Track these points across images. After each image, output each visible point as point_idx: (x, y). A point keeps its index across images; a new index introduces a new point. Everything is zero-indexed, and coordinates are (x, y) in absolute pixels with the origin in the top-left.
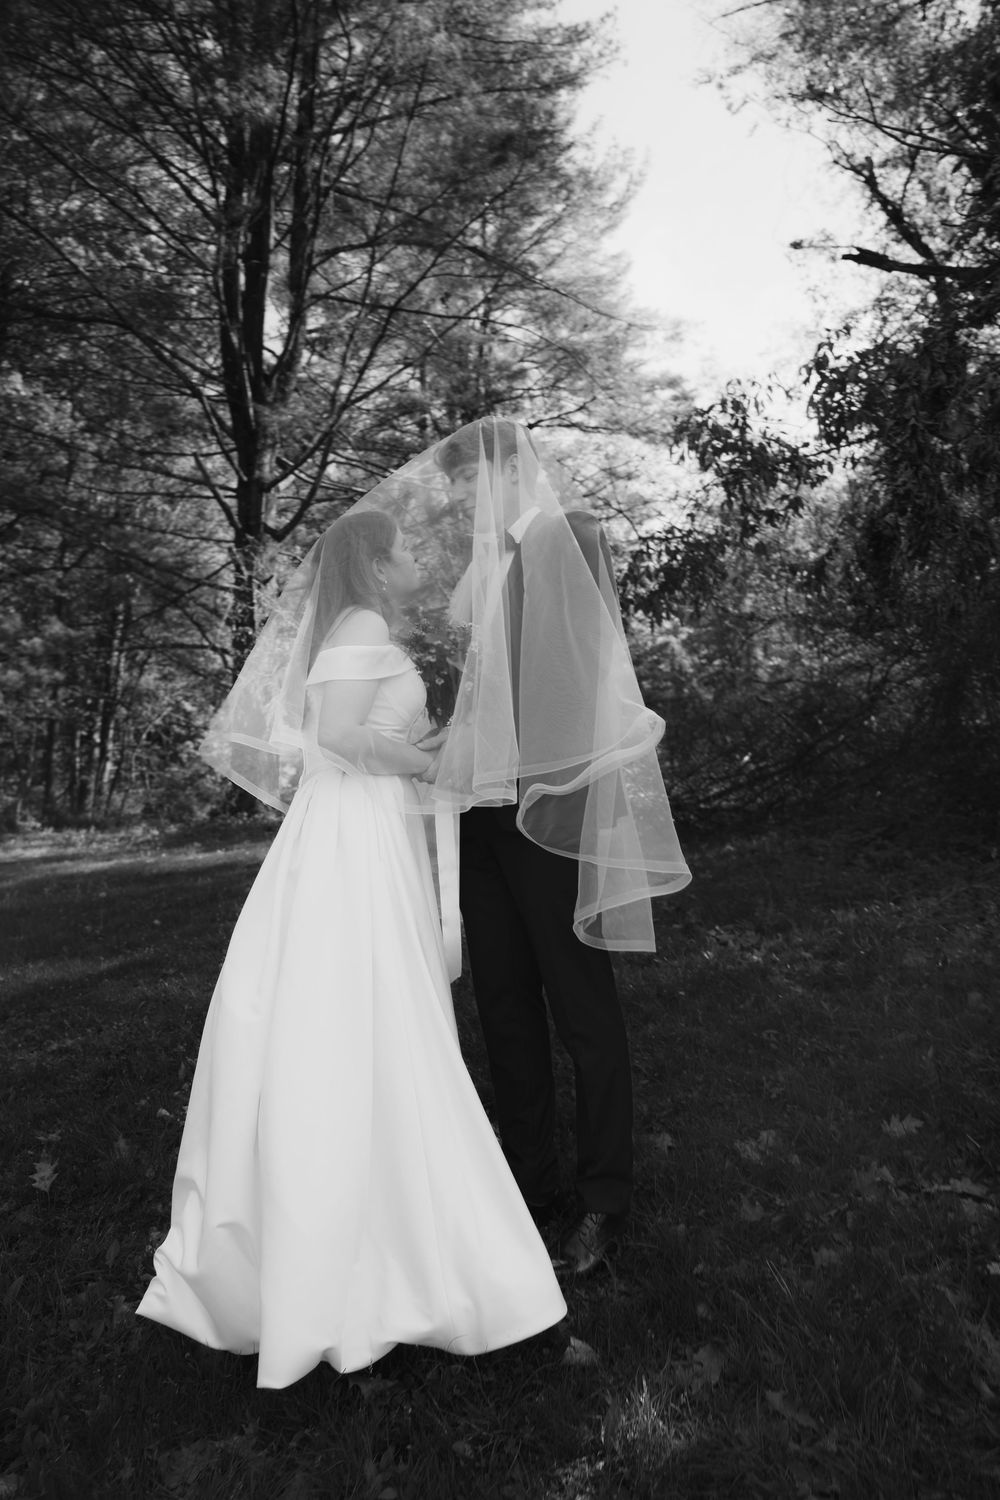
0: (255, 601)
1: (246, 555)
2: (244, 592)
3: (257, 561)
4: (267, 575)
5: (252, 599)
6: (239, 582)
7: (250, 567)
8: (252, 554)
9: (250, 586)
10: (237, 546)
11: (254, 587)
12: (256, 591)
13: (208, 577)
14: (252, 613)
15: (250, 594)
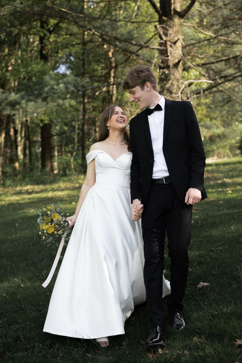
0: (169, 54)
1: (164, 28)
2: (163, 49)
3: (170, 32)
4: (176, 39)
5: (167, 53)
6: (161, 44)
7: (166, 35)
8: (167, 27)
9: (166, 46)
10: (160, 24)
11: (168, 46)
12: (169, 49)
13: (145, 43)
14: (167, 61)
15: (166, 51)
